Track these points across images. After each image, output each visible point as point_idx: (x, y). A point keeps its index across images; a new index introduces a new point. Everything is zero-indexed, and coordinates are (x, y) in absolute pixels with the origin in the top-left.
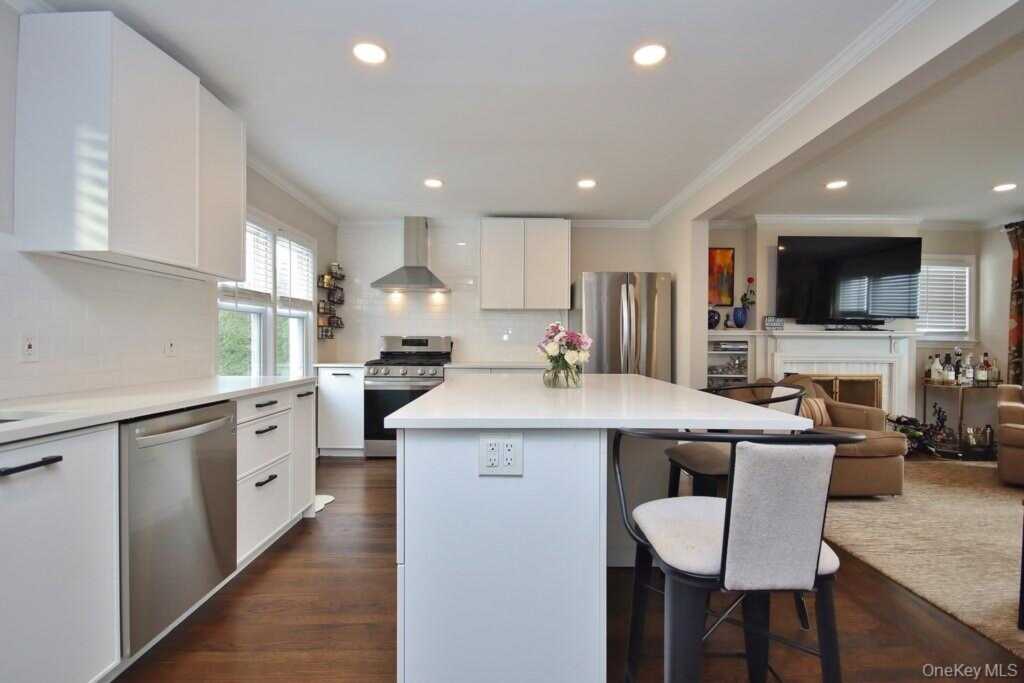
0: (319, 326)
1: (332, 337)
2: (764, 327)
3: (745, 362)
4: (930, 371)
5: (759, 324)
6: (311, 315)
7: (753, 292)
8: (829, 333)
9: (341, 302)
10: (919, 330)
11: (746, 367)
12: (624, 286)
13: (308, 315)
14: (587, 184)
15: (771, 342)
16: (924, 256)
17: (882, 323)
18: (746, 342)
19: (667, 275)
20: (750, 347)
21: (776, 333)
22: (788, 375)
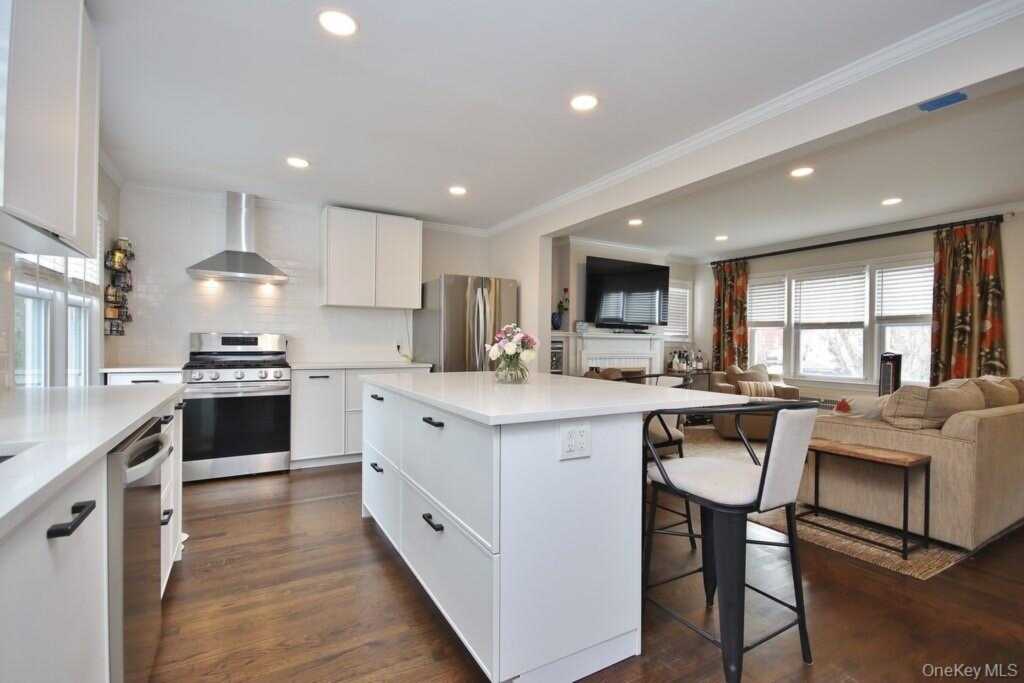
0: (106, 319)
1: (121, 333)
2: (575, 330)
3: (561, 357)
4: (671, 363)
5: (571, 328)
6: (96, 303)
7: (567, 300)
8: (617, 336)
9: (129, 288)
10: (666, 334)
11: (561, 364)
12: (479, 290)
13: (91, 304)
14: (458, 191)
15: (579, 341)
16: (671, 281)
17: (647, 328)
18: (561, 342)
19: (515, 281)
20: (564, 346)
21: (585, 335)
22: (592, 369)
